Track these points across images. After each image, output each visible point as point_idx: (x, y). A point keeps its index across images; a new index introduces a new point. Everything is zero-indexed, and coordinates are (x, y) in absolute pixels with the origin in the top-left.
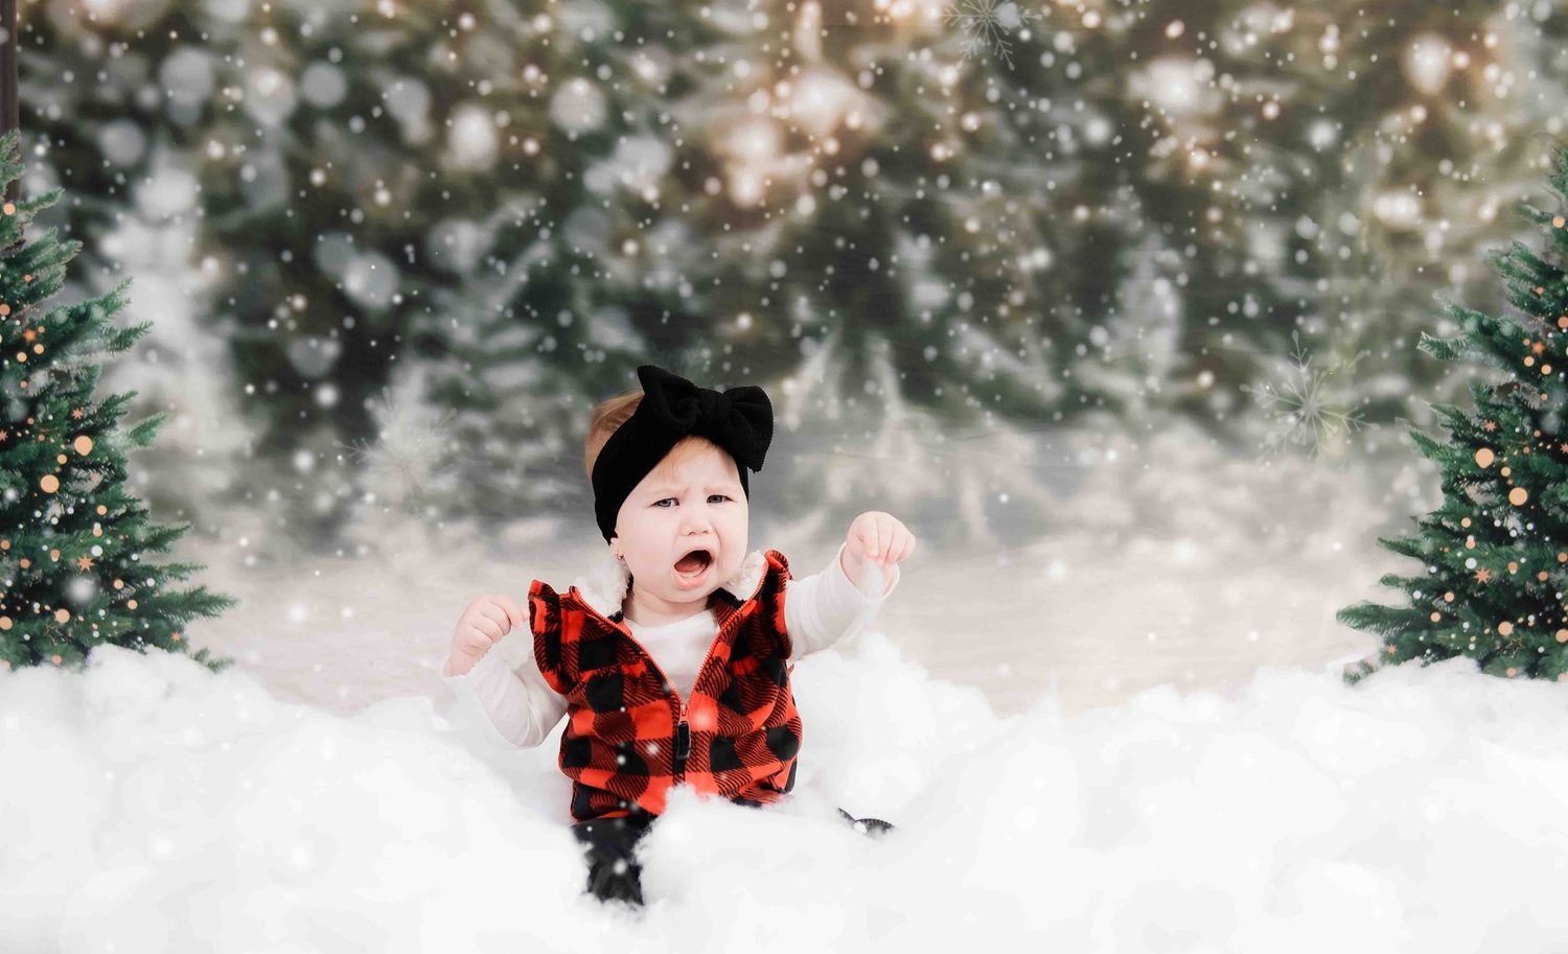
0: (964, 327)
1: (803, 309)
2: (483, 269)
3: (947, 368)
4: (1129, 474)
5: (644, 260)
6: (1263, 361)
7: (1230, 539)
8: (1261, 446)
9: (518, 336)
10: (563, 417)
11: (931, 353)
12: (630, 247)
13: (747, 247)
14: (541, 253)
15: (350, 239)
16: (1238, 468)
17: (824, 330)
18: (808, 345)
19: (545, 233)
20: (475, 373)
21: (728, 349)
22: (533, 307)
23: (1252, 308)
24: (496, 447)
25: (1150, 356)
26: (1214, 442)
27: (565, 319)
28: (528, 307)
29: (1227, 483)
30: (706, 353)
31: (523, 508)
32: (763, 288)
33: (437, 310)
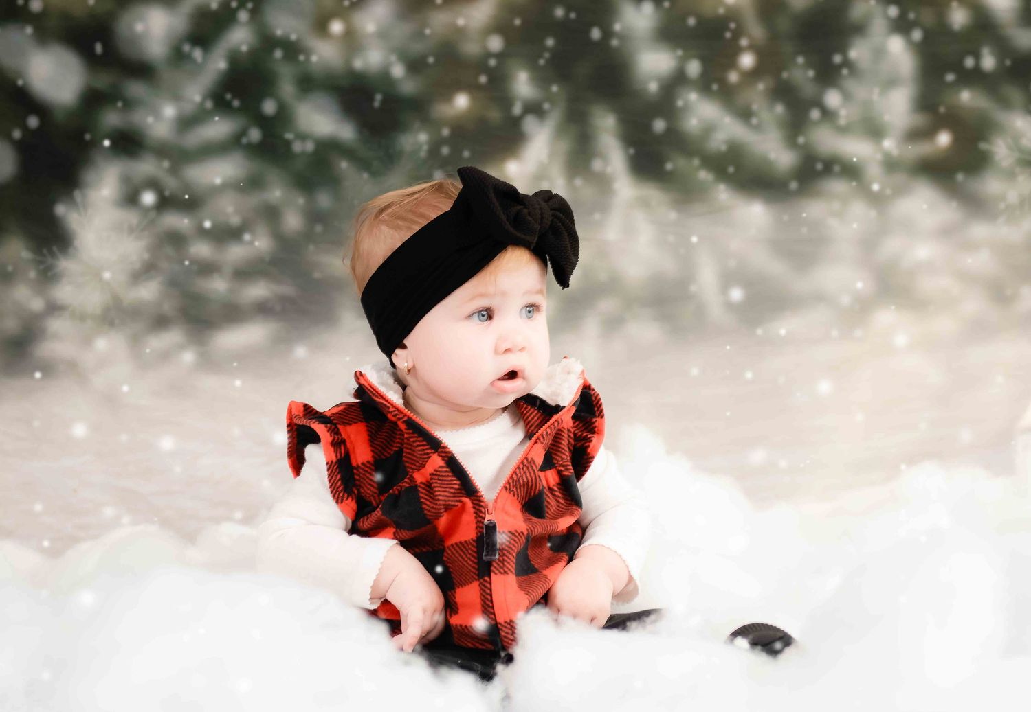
0: (693, 96)
1: (523, 85)
2: (178, 57)
3: (677, 141)
4: (869, 244)
5: (351, 40)
6: (1002, 116)
7: (974, 305)
8: (1002, 206)
9: (219, 128)
10: (272, 214)
11: (659, 125)
12: (337, 27)
13: (461, 22)
14: (240, 37)
15: (29, 30)
16: (980, 230)
17: (546, 106)
18: (530, 124)
19: (243, 16)
20: (174, 170)
21: (446, 132)
22: (234, 97)
23: (988, 62)
24: (202, 250)
25: (887, 118)
26: (954, 204)
27: (269, 107)
28: (228, 96)
29: (971, 247)
30: (423, 137)
31: (233, 314)
32: (480, 65)
33: (129, 104)
